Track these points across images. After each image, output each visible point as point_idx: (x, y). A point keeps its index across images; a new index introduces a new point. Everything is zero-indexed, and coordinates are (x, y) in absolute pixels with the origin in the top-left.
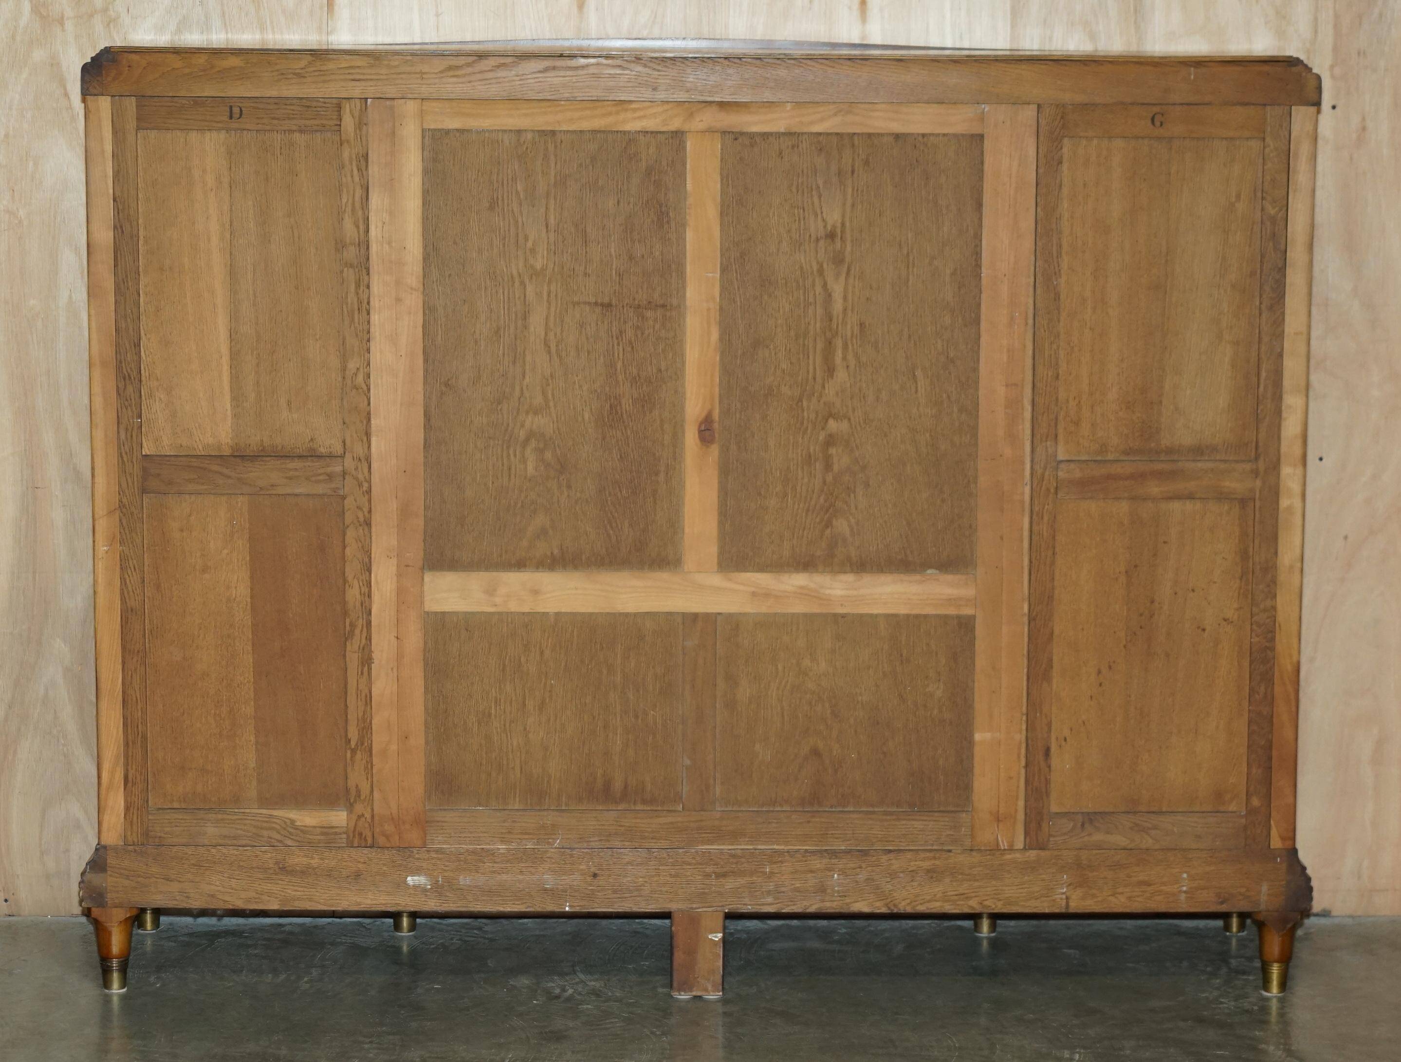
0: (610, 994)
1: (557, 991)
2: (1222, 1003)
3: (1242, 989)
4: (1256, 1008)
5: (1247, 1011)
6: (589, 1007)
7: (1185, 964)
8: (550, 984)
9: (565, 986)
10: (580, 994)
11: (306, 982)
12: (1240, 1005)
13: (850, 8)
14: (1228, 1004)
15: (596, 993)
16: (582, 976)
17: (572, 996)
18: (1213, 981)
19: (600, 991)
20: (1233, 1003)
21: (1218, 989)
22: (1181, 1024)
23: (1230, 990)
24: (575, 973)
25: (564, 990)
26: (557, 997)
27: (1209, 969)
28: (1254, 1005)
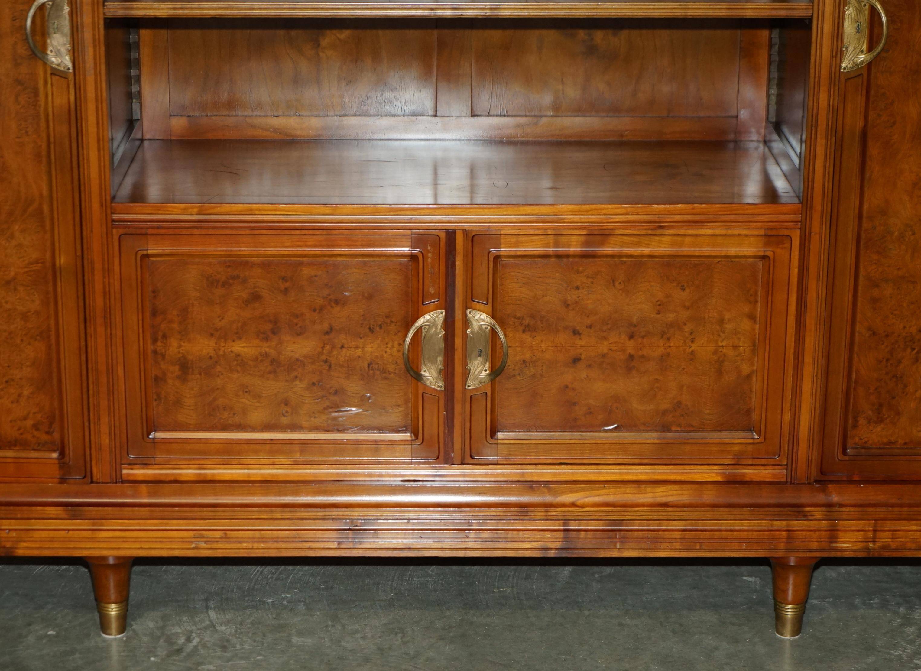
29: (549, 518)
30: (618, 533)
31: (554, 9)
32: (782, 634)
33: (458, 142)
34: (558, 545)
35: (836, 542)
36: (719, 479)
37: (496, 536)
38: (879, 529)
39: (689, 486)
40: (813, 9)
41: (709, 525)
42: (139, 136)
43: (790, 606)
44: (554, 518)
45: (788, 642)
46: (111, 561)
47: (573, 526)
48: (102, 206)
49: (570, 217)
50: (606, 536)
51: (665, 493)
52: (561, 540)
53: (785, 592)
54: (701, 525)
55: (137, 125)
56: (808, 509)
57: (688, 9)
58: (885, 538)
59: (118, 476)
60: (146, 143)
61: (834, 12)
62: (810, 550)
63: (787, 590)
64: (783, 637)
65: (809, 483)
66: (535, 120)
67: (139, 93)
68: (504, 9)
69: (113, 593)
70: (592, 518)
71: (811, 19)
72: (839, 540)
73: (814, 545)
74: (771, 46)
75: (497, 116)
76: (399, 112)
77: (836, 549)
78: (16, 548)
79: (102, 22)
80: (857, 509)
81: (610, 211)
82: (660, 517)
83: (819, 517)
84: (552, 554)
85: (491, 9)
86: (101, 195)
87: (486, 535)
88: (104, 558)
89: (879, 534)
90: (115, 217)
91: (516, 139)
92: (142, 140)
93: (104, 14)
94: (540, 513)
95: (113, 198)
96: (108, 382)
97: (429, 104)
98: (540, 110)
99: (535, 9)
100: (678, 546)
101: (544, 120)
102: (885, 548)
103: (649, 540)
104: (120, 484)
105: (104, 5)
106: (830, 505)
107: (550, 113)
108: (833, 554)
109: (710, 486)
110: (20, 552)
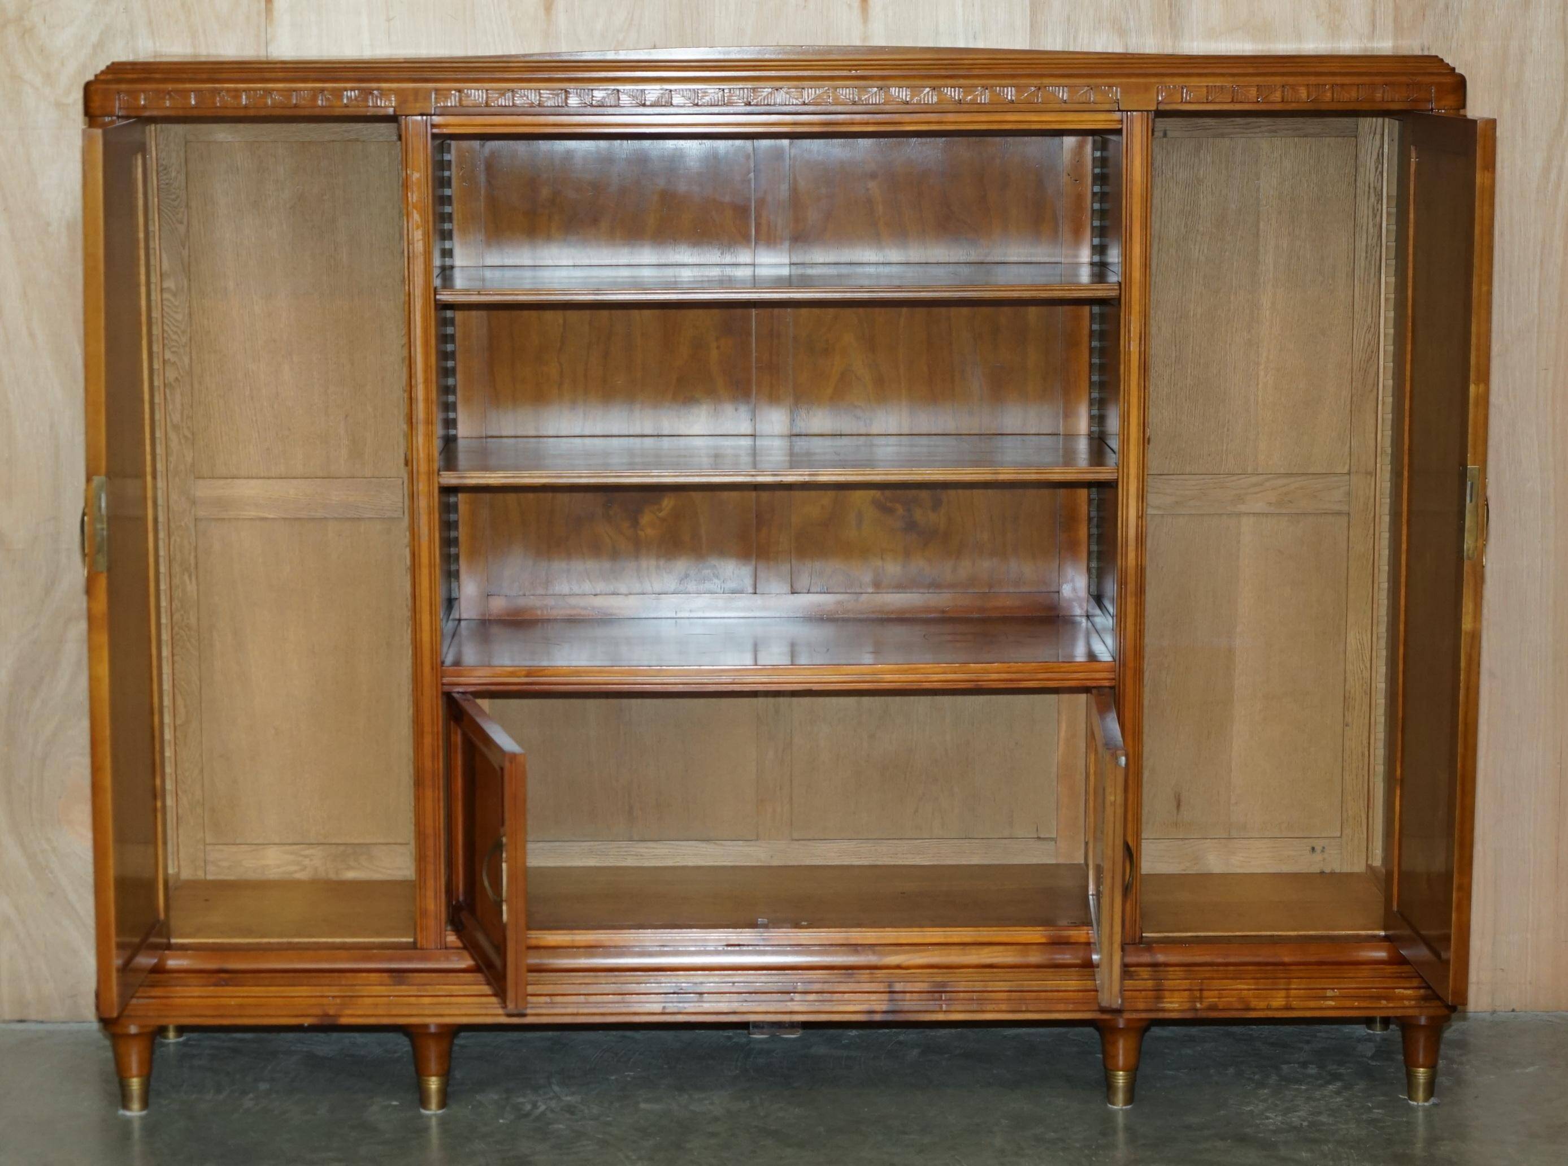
0: (586, 1111)
1: (528, 1107)
2: (1268, 1118)
3: (1292, 1101)
4: (1305, 1124)
5: (1295, 1128)
6: (561, 1126)
7: (1231, 1070)
8: (521, 1100)
9: (537, 1101)
10: (552, 1111)
11: (251, 1099)
12: (1289, 1120)
13: (850, 6)
14: (1274, 1119)
15: (570, 1110)
16: (556, 1088)
17: (543, 1113)
18: (1261, 1092)
19: (575, 1107)
20: (1280, 1118)
21: (1265, 1101)
22: (1220, 1144)
23: (1278, 1103)
24: (550, 1084)
25: (535, 1106)
26: (527, 1115)
27: (1257, 1077)
28: (1304, 1121)
29: (874, 980)
30: (943, 995)
31: (869, 474)
32: (1113, 1104)
33: (778, 619)
34: (884, 1007)
35: (1163, 1002)
36: (1043, 940)
37: (821, 998)
38: (1205, 987)
39: (1014, 947)
40: (1118, 472)
41: (1035, 985)
42: (457, 617)
43: (1121, 1073)
44: (879, 980)
45: (1121, 1112)
46: (433, 1030)
47: (898, 987)
48: (433, 669)
49: (889, 677)
50: (931, 998)
51: (990, 955)
52: (886, 1002)
53: (1115, 1057)
54: (1027, 985)
55: (456, 604)
56: (1133, 969)
57: (999, 473)
58: (1211, 998)
59: (443, 943)
60: (463, 623)
61: (1138, 474)
62: (1137, 1011)
63: (1118, 1055)
64: (1115, 1107)
65: (1134, 944)
66: (855, 596)
67: (458, 571)
68: (823, 475)
69: (433, 1065)
70: (918, 980)
71: (1116, 482)
72: (1165, 1000)
73: (1141, 1006)
74: (1090, 519)
75: (817, 593)
76: (719, 590)
77: (1163, 1010)
78: (340, 1016)
79: (436, 491)
80: (1182, 968)
81: (930, 671)
82: (987, 979)
83: (1146, 977)
84: (878, 1017)
85: (810, 475)
86: (432, 658)
87: (812, 997)
88: (426, 1026)
89: (1206, 993)
90: (445, 680)
91: (837, 616)
92: (460, 620)
93: (439, 483)
94: (865, 975)
95: (443, 663)
96: (435, 845)
97: (748, 583)
98: (861, 587)
99: (852, 475)
100: (1004, 1007)
101: (864, 597)
102: (1212, 1008)
103: (975, 1002)
104: (444, 951)
105: (438, 474)
106: (1155, 965)
107: (870, 590)
108: (1160, 1015)
109: (1034, 947)
110: (344, 1021)
